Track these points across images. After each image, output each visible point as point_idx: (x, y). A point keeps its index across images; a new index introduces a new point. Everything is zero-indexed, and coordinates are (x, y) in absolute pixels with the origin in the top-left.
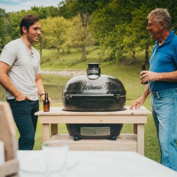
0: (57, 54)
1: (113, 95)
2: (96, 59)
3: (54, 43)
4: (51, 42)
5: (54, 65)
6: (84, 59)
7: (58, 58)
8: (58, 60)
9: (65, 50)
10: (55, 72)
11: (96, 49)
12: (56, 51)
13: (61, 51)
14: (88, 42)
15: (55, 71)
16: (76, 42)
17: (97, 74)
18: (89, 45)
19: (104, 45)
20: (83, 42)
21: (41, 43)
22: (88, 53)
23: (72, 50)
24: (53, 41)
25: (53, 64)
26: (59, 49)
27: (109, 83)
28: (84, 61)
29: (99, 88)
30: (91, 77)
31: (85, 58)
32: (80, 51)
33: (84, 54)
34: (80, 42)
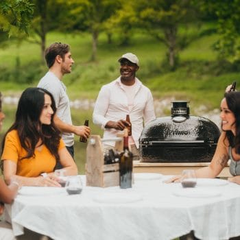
0: (90, 45)
1: (203, 141)
2: (207, 64)
3: (81, 16)
4: (73, 12)
5: (82, 79)
6: (172, 63)
7: (93, 60)
8: (93, 65)
9: (116, 36)
10: (86, 103)
11: (209, 33)
12: (88, 37)
13: (103, 37)
14: (184, 12)
15: (84, 98)
16: (148, 12)
17: (183, 116)
18: (186, 21)
19: (230, 22)
20: (170, 13)
21: (44, 17)
22: (183, 45)
23: (138, 35)
24: (79, 9)
25: (78, 77)
26: (96, 34)
27: (200, 127)
28: (173, 70)
29: (186, 133)
30: (176, 119)
31: (176, 60)
32: (160, 40)
33: (172, 49)
34: (162, 13)
